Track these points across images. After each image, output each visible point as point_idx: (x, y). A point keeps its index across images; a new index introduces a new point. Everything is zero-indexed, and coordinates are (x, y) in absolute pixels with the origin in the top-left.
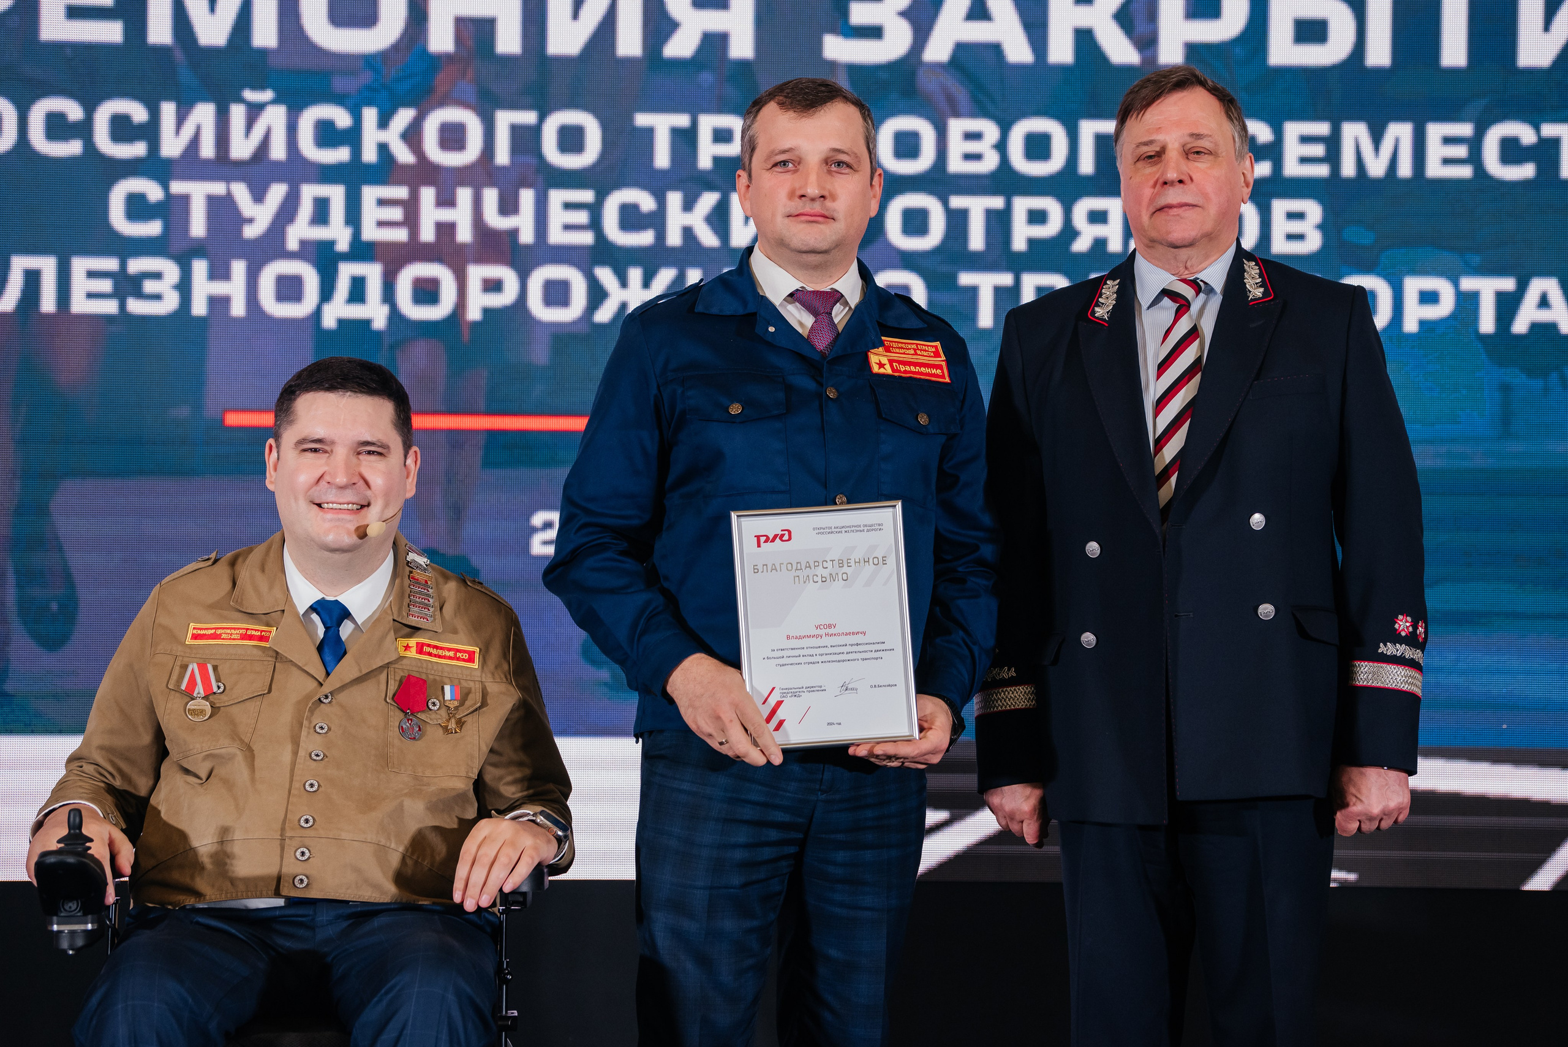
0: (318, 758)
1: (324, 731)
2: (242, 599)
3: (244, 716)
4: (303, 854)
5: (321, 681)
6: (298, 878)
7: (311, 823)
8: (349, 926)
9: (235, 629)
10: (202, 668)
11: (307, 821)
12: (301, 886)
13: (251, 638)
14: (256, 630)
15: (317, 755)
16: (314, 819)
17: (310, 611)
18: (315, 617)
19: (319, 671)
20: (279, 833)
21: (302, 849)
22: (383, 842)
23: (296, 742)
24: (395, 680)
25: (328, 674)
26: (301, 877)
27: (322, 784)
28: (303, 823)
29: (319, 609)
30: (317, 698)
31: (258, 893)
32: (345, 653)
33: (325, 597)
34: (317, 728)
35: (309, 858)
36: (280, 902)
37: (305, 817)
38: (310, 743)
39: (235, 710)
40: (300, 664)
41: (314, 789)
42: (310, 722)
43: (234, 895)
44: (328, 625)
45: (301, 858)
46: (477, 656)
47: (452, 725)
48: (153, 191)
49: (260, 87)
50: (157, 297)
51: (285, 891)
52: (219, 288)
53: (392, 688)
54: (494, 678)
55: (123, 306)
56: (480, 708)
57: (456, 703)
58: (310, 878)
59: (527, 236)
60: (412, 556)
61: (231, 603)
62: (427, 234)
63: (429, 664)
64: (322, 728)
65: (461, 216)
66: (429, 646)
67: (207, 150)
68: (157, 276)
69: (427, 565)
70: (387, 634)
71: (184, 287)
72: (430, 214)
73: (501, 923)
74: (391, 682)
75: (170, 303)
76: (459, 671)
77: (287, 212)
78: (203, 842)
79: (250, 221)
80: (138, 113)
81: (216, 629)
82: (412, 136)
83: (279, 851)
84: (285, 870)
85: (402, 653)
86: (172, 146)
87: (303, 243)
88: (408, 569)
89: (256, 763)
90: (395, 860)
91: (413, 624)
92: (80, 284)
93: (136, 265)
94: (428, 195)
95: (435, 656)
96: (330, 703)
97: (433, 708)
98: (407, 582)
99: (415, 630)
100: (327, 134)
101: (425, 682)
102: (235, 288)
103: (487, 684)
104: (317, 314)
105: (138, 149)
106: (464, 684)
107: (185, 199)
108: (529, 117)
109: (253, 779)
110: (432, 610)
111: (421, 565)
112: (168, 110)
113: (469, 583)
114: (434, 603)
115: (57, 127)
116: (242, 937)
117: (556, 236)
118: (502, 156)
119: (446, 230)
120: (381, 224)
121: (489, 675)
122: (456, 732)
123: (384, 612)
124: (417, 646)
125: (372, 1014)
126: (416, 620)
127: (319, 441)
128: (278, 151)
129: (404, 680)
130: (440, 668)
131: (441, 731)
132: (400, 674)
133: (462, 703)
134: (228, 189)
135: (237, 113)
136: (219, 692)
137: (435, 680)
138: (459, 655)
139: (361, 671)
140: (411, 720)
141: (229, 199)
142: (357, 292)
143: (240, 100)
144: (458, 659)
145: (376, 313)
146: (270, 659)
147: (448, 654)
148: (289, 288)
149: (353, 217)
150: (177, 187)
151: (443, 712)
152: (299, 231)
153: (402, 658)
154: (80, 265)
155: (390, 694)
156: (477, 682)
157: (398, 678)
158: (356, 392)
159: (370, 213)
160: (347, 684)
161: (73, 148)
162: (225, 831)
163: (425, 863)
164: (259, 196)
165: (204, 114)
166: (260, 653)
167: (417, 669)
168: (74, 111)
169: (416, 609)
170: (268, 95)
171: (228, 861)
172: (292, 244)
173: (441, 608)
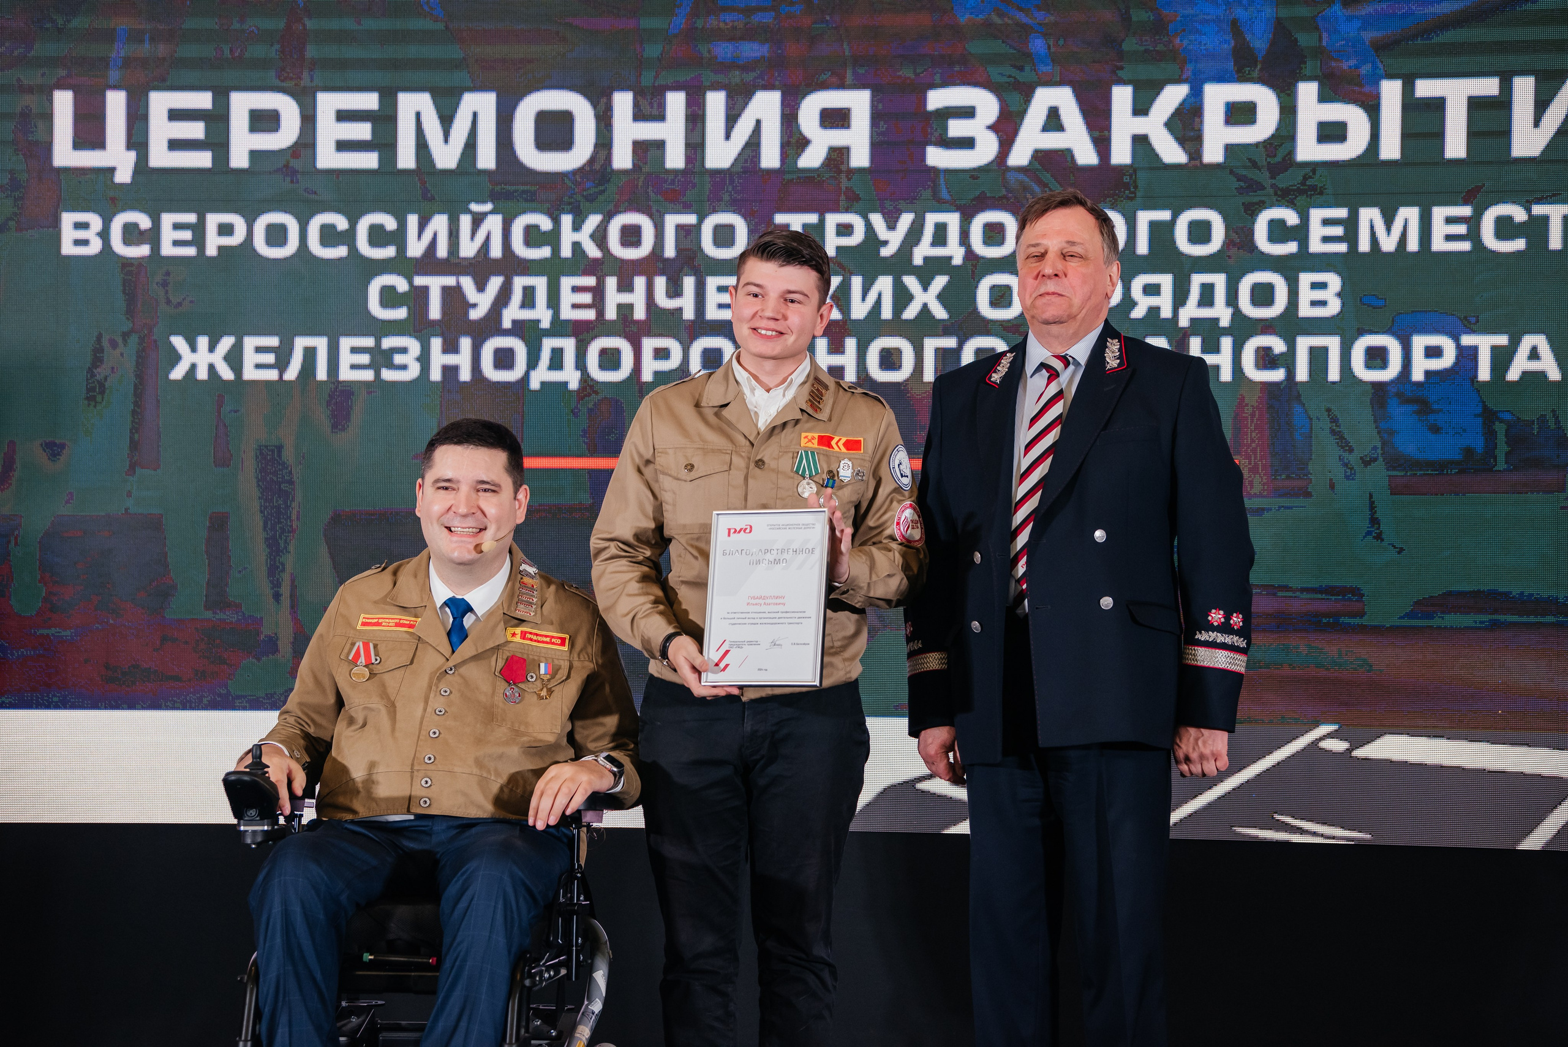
0: (440, 714)
1: (447, 694)
2: (397, 597)
3: (392, 681)
4: (427, 782)
5: (448, 657)
6: (423, 800)
7: (432, 760)
8: (457, 833)
9: (392, 619)
10: (366, 645)
11: (430, 759)
12: (425, 806)
13: (403, 625)
14: (406, 620)
15: (440, 711)
16: (435, 758)
17: (445, 606)
18: (447, 610)
19: (446, 648)
20: (410, 767)
21: (426, 779)
22: (485, 775)
23: (426, 702)
24: (502, 659)
25: (453, 652)
26: (425, 799)
27: (441, 731)
28: (427, 761)
29: (450, 605)
30: (443, 669)
31: (395, 811)
32: (467, 636)
33: (455, 595)
34: (442, 692)
35: (431, 785)
36: (412, 817)
37: (428, 756)
38: (437, 703)
39: (386, 677)
40: (434, 645)
41: (436, 736)
42: (437, 687)
43: (378, 812)
44: (455, 616)
45: (425, 786)
46: (567, 641)
47: (544, 693)
48: (401, 285)
49: (483, 201)
50: (404, 367)
51: (413, 810)
52: (451, 359)
53: (500, 664)
54: (579, 658)
55: (378, 374)
56: (566, 679)
57: (548, 676)
58: (432, 800)
59: (689, 314)
60: (524, 567)
61: (388, 600)
62: (611, 314)
63: (530, 647)
64: (446, 692)
65: (637, 299)
66: (531, 633)
67: (442, 251)
68: (404, 350)
69: (535, 574)
70: (498, 624)
71: (424, 359)
72: (613, 298)
73: (574, 835)
74: (500, 660)
75: (413, 371)
76: (553, 652)
77: (503, 298)
78: (358, 773)
79: (475, 306)
80: (390, 223)
81: (379, 618)
82: (600, 237)
83: (410, 781)
84: (413, 794)
85: (510, 638)
86: (415, 249)
87: (514, 322)
88: (520, 576)
89: (398, 717)
90: (495, 788)
91: (519, 617)
92: (346, 358)
93: (388, 343)
94: (611, 282)
95: (535, 641)
96: (453, 673)
97: (530, 680)
98: (518, 585)
99: (521, 621)
100: (533, 236)
101: (525, 660)
102: (463, 359)
103: (574, 662)
104: (526, 378)
105: (390, 252)
106: (556, 662)
107: (425, 290)
108: (691, 219)
109: (393, 730)
110: (534, 607)
111: (530, 573)
112: (413, 220)
113: (566, 587)
114: (537, 601)
115: (329, 236)
116: (377, 839)
117: (712, 313)
118: (670, 251)
119: (625, 310)
120: (575, 306)
121: (576, 656)
122: (546, 698)
123: (498, 607)
124: (521, 634)
125: (452, 890)
126: (521, 615)
127: (449, 480)
128: (496, 251)
129: (510, 658)
130: (538, 650)
131: (535, 697)
132: (506, 654)
133: (553, 677)
134: (458, 283)
135: (465, 221)
136: (376, 663)
137: (534, 660)
138: (553, 640)
139: (477, 651)
140: (513, 688)
141: (458, 288)
142: (557, 362)
143: (469, 211)
144: (553, 643)
145: (571, 377)
146: (414, 641)
147: (545, 639)
148: (504, 359)
149: (554, 301)
150: (419, 281)
151: (539, 683)
152: (512, 313)
153: (508, 642)
154: (346, 343)
155: (498, 669)
156: (566, 661)
157: (505, 657)
158: (477, 445)
159: (567, 298)
160: (467, 660)
161: (342, 251)
162: (372, 765)
163: (519, 791)
164: (481, 287)
165: (439, 223)
166: (407, 636)
167: (520, 651)
168: (341, 223)
169: (522, 606)
170: (488, 207)
171: (374, 786)
172: (507, 324)
173: (542, 607)
